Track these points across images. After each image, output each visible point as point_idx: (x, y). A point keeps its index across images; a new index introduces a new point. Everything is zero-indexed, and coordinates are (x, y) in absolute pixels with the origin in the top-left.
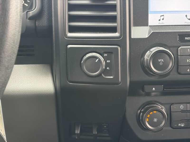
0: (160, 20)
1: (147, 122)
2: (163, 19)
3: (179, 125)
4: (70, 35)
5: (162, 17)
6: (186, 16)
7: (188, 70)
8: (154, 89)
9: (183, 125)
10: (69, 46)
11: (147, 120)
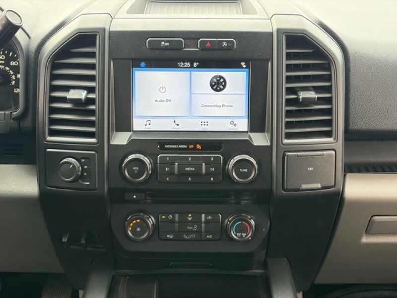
0: (146, 125)
1: (131, 231)
2: (149, 124)
3: (168, 236)
4: (49, 138)
5: (148, 122)
6: (174, 121)
7: (168, 179)
8: (135, 196)
9: (171, 237)
10: (48, 150)
11: (130, 228)
